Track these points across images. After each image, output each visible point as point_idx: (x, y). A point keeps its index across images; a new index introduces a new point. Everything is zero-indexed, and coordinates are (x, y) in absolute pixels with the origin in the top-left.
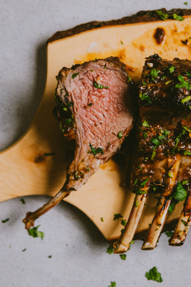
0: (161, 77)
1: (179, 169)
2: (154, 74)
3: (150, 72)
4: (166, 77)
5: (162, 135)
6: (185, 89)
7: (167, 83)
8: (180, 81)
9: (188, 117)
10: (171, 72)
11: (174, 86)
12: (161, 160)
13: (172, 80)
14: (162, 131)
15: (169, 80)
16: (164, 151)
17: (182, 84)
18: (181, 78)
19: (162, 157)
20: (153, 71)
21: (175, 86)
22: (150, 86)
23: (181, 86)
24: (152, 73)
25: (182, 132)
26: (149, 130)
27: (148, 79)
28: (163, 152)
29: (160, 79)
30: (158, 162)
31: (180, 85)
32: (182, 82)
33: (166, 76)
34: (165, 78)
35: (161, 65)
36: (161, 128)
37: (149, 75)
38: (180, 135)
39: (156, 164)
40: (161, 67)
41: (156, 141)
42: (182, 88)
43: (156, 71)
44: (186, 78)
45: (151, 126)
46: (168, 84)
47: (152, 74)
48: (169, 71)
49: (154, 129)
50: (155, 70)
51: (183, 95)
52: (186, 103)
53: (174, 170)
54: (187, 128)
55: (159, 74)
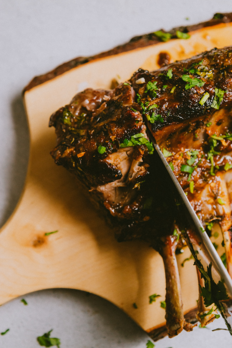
0: (161, 88)
1: (228, 191)
2: (152, 88)
3: (146, 89)
4: (168, 85)
5: (191, 158)
6: (196, 88)
7: (172, 91)
8: (187, 81)
9: (211, 122)
10: (170, 78)
11: (183, 90)
12: (202, 188)
13: (177, 85)
14: (189, 154)
15: (173, 87)
16: (202, 176)
17: (190, 83)
18: (185, 78)
19: (202, 186)
20: (149, 85)
21: (185, 89)
22: (155, 103)
23: (191, 86)
24: (149, 87)
25: (212, 143)
26: (173, 159)
27: (148, 96)
28: (201, 178)
29: (162, 91)
30: (200, 193)
31: (189, 85)
32: (189, 81)
33: (166, 85)
34: (167, 87)
35: (154, 76)
36: (186, 150)
37: (146, 92)
38: (212, 148)
39: (198, 196)
40: (155, 78)
41: (187, 169)
42: (194, 87)
43: (152, 84)
44: (191, 76)
45: (174, 153)
46: (174, 92)
47: (150, 89)
48: (168, 77)
49: (180, 155)
50: (150, 83)
51: (199, 96)
52: (205, 104)
53: (222, 193)
54: (216, 136)
55: (157, 85)
